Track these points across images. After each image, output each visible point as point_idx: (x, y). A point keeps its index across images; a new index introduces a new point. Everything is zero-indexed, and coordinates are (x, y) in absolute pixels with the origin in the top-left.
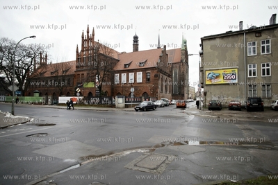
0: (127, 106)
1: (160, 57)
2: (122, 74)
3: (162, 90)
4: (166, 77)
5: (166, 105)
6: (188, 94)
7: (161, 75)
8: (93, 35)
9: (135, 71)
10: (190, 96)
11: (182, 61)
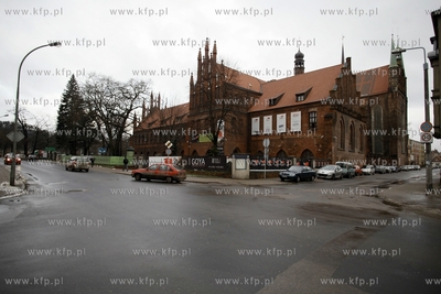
0: (253, 176)
1: (338, 79)
2: (265, 118)
3: (343, 145)
4: (350, 120)
5: (347, 176)
6: (408, 155)
7: (339, 115)
8: (215, 53)
9: (287, 110)
10: (412, 158)
11: (390, 90)
